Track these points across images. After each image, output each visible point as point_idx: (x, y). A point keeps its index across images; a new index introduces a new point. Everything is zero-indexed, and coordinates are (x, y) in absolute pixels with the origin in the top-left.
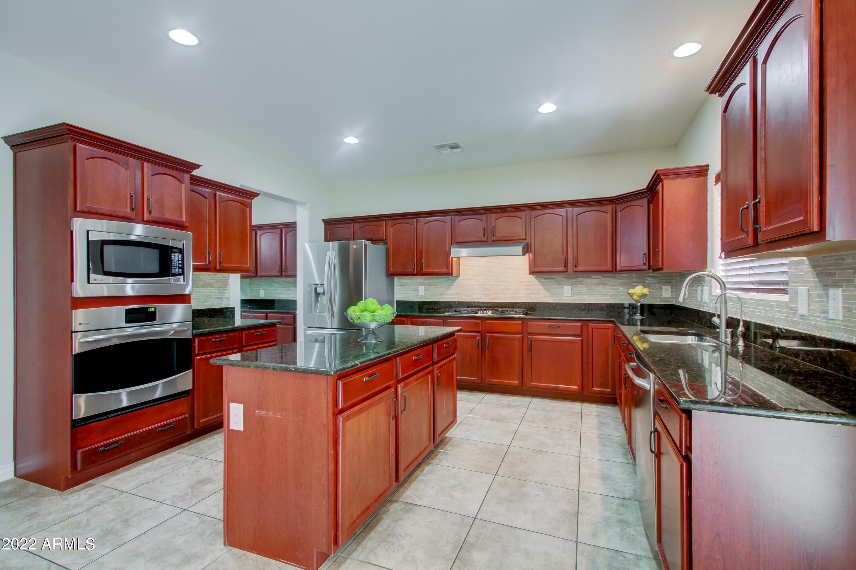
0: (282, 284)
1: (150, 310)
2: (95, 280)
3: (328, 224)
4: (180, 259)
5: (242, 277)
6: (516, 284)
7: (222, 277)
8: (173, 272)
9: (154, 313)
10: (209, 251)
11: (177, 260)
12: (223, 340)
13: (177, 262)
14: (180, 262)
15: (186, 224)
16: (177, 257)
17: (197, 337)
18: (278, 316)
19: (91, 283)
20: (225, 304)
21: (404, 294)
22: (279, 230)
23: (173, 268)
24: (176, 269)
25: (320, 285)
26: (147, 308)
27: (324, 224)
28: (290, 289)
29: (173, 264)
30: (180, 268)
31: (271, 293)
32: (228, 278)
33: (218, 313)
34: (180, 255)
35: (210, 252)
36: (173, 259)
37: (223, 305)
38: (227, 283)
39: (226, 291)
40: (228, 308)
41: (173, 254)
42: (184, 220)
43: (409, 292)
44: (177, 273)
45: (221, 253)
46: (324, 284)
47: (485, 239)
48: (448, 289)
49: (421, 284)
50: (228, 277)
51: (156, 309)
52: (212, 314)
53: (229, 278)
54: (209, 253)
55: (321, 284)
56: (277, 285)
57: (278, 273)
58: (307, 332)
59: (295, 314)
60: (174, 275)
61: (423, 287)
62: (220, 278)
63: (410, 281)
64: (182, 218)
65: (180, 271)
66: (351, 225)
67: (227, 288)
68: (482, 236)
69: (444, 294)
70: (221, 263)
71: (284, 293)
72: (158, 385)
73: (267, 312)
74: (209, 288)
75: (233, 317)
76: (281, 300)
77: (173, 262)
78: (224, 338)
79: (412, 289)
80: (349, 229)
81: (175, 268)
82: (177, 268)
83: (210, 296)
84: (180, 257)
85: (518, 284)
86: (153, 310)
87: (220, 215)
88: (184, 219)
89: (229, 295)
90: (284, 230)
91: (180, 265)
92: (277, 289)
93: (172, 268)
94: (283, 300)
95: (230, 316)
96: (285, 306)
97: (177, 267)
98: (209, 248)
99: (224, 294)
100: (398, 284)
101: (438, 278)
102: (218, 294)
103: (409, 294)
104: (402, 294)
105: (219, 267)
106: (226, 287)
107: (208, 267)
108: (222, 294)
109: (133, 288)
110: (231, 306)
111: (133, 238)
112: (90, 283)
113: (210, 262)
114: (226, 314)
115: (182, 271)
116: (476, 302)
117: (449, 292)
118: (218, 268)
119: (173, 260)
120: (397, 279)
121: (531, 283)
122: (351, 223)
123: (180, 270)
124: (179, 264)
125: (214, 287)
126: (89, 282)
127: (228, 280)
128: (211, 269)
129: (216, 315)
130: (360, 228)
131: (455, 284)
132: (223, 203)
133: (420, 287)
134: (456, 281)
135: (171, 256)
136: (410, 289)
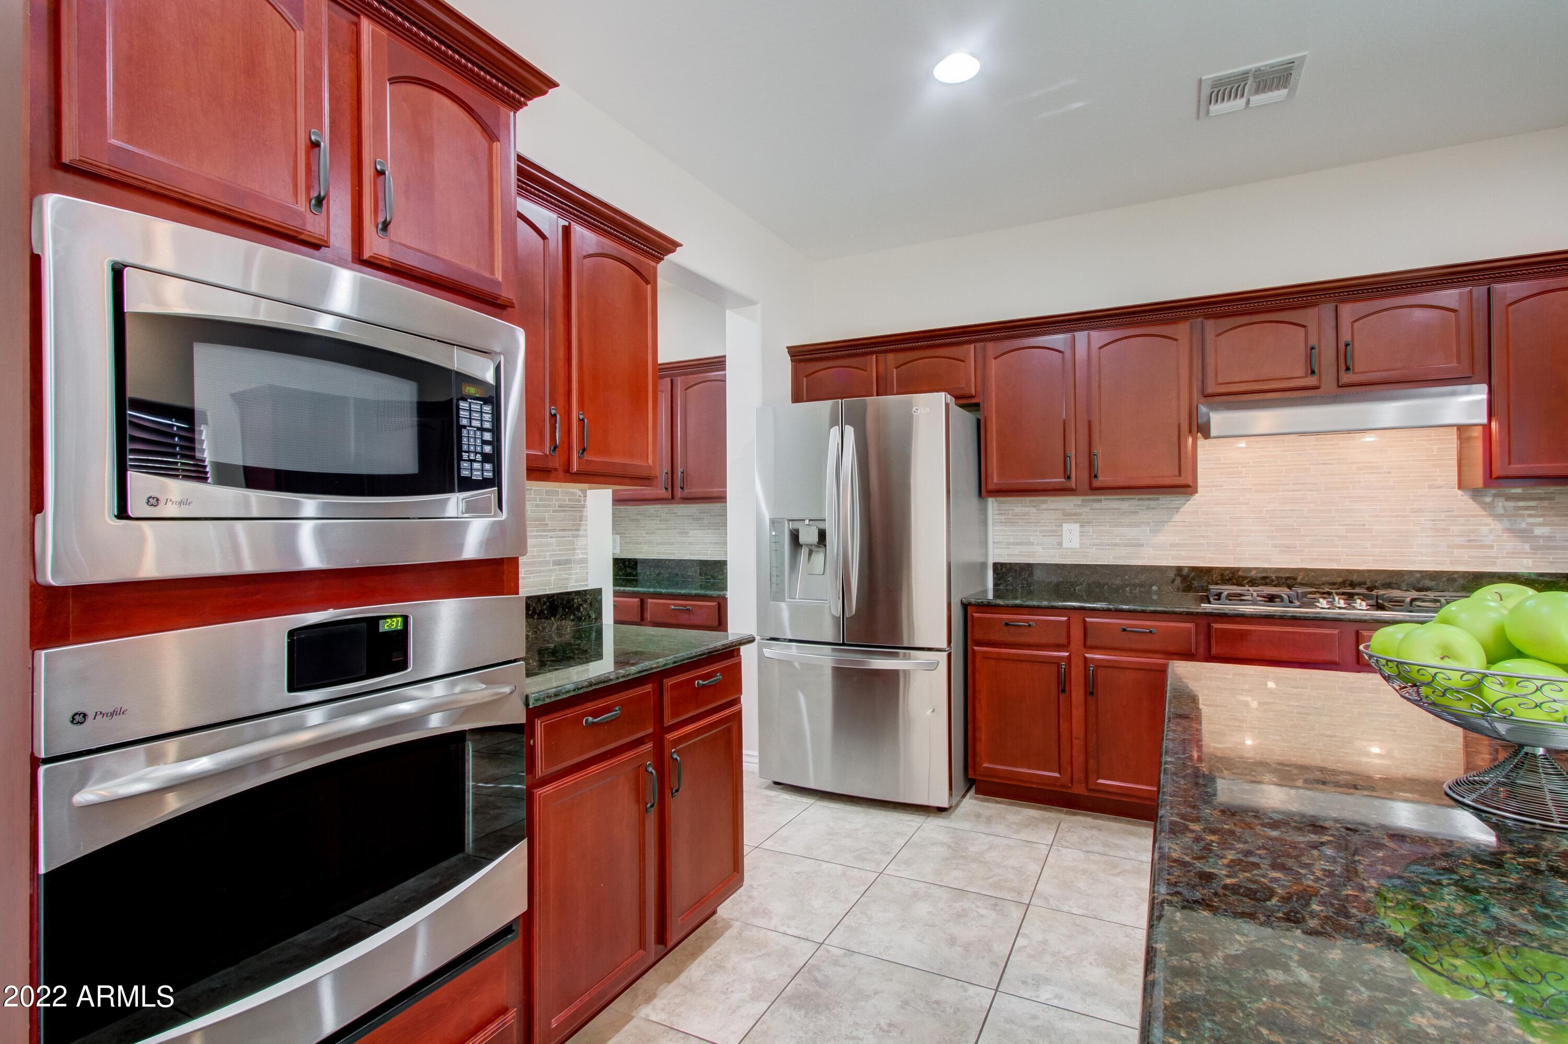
0: (666, 521)
1: (386, 626)
2: (153, 501)
3: (801, 361)
4: (487, 425)
5: (618, 501)
6: (1397, 516)
7: (569, 500)
8: (465, 473)
9: (400, 639)
10: (553, 412)
11: (478, 429)
12: (616, 719)
13: (478, 433)
14: (488, 436)
15: (507, 293)
16: (476, 415)
17: (539, 716)
18: (675, 605)
19: (130, 513)
20: (576, 581)
21: (1017, 544)
22: (669, 380)
23: (465, 456)
24: (475, 461)
25: (807, 522)
26: (374, 622)
27: (792, 361)
28: (687, 533)
29: (465, 440)
30: (486, 458)
31: (637, 543)
32: (582, 503)
33: (560, 610)
34: (487, 408)
35: (555, 415)
36: (464, 422)
37: (573, 586)
38: (581, 518)
39: (580, 542)
40: (585, 591)
41: (463, 404)
42: (500, 280)
43: (1032, 539)
44: (477, 475)
45: (583, 420)
46: (825, 520)
47: (1312, 381)
48: (1154, 532)
49: (1069, 516)
50: (582, 499)
51: (405, 618)
52: (546, 612)
53: (585, 501)
54: (553, 416)
55: (810, 520)
56: (655, 522)
57: (664, 490)
58: (767, 652)
59: (721, 601)
60: (468, 484)
61: (1076, 527)
62: (565, 500)
63: (1033, 510)
64: (492, 270)
65: (487, 471)
66: (871, 360)
67: (581, 533)
68: (1300, 370)
69: (1142, 545)
70: (584, 450)
71: (672, 544)
72: (413, 930)
73: (644, 593)
74: (537, 532)
75: (596, 619)
76: (666, 560)
77: (465, 432)
78: (617, 711)
79: (1041, 531)
80: (866, 371)
81: (472, 457)
82: (479, 457)
83: (539, 556)
84: (487, 417)
85: (1405, 516)
86: (395, 624)
87: (580, 296)
88: (499, 276)
89: (586, 554)
90: (679, 379)
91: (488, 449)
92: (654, 533)
93: (460, 458)
94: (670, 560)
95: (590, 617)
96: (677, 575)
97: (476, 453)
98: (553, 402)
99: (574, 549)
100: (997, 517)
101: (1123, 499)
102: (560, 550)
103: (1032, 544)
104: (1009, 544)
105: (579, 464)
106: (579, 530)
107: (551, 465)
108: (568, 550)
109: (321, 535)
110: (591, 586)
111: (325, 324)
112: (129, 518)
113: (555, 448)
114: (578, 610)
115: (494, 471)
116: (1255, 568)
117: (1160, 538)
118: (575, 468)
119: (465, 427)
120: (996, 504)
121: (1455, 513)
122: (872, 353)
123: (488, 466)
124: (484, 442)
125: (550, 531)
126: (122, 513)
127: (584, 506)
128: (556, 470)
129: (554, 615)
130: (896, 368)
131: (1177, 518)
132: (587, 260)
133: (1066, 526)
134: (1181, 510)
135: (458, 409)
136: (1036, 531)
